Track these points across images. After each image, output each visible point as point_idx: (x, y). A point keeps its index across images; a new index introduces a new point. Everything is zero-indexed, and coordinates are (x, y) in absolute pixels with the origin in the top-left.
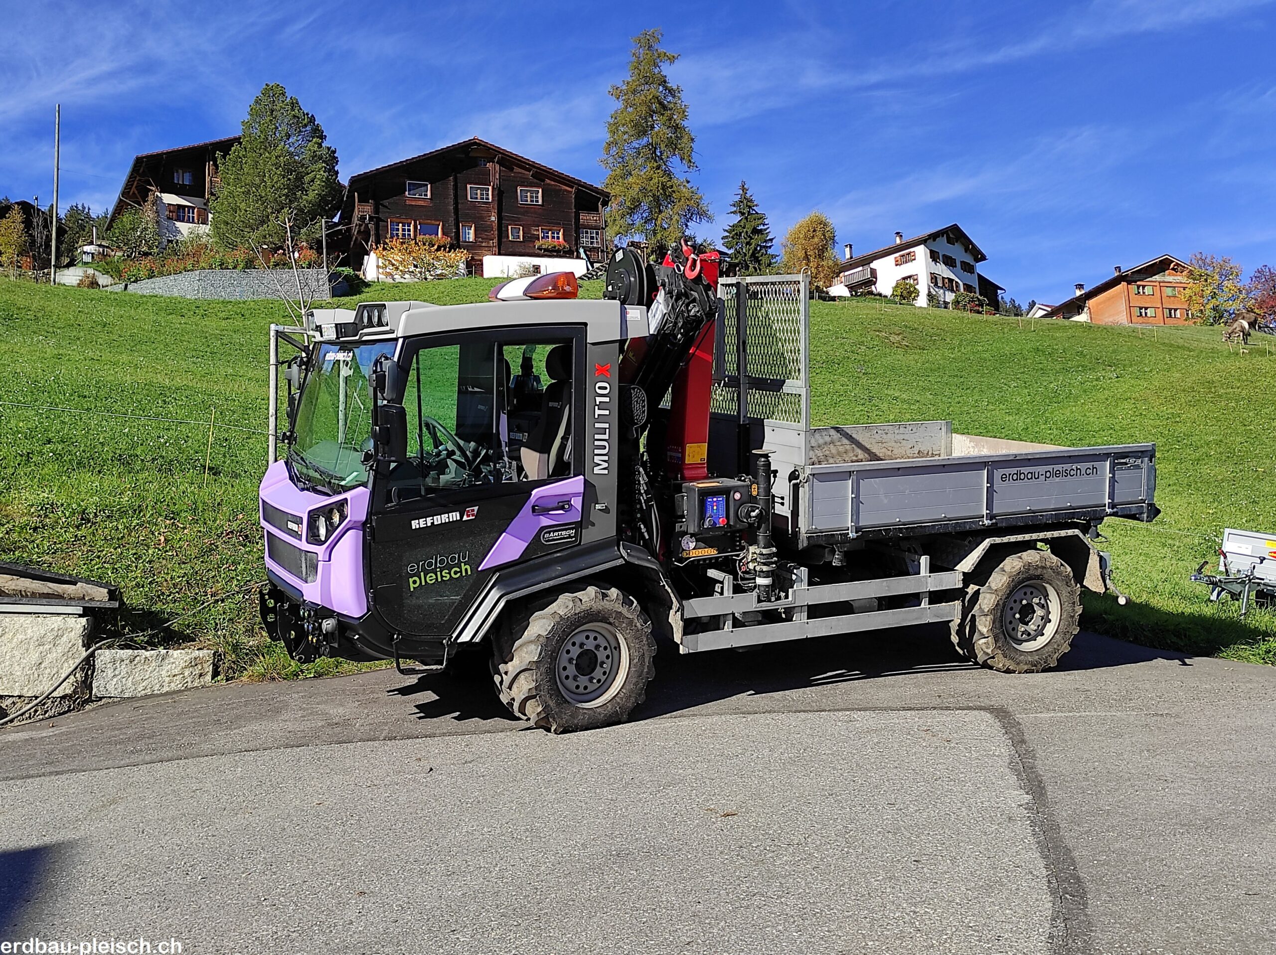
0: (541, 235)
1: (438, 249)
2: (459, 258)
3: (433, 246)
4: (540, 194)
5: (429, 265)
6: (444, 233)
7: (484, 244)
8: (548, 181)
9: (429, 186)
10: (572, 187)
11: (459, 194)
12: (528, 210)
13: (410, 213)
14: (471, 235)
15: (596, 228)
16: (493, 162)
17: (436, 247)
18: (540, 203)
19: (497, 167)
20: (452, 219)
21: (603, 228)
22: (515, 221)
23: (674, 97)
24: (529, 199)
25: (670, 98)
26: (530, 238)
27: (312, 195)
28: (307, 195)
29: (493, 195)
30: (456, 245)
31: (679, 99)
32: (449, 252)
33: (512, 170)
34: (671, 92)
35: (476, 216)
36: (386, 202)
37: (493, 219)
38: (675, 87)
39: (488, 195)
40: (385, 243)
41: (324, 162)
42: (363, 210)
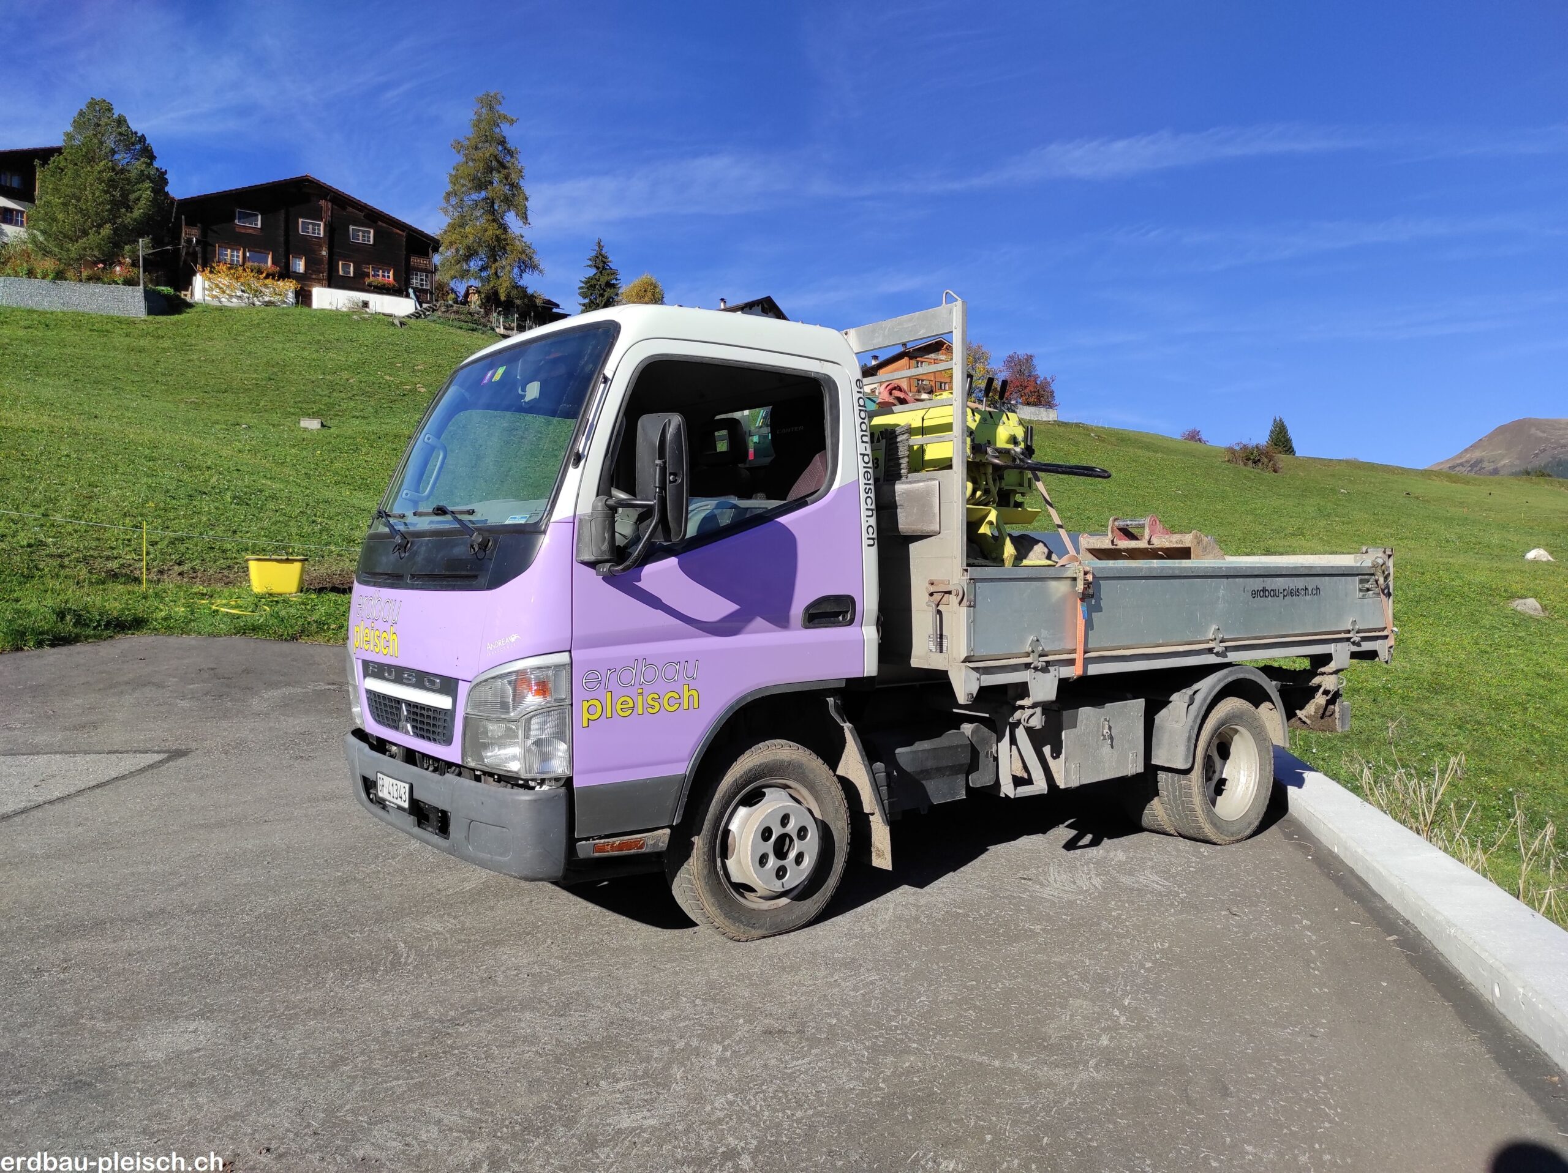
0: (372, 273)
1: (267, 277)
2: (288, 288)
3: (262, 273)
4: (372, 235)
5: (256, 291)
6: (273, 263)
7: (314, 277)
8: (380, 223)
9: (259, 217)
10: (403, 231)
11: (290, 226)
12: (361, 248)
13: (239, 240)
14: (300, 266)
15: (427, 271)
16: (326, 200)
17: (264, 275)
18: (372, 242)
19: (330, 205)
20: (281, 251)
21: (432, 272)
22: (347, 258)
23: (512, 156)
24: (361, 238)
25: (508, 158)
26: (360, 275)
27: (137, 213)
28: (131, 212)
29: (324, 231)
30: (285, 273)
31: (517, 159)
32: (278, 280)
33: (344, 209)
34: (510, 153)
35: (307, 248)
36: (215, 228)
37: (324, 253)
38: (513, 149)
39: (319, 230)
40: (212, 267)
41: (152, 182)
42: (191, 234)
